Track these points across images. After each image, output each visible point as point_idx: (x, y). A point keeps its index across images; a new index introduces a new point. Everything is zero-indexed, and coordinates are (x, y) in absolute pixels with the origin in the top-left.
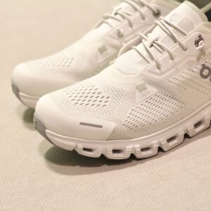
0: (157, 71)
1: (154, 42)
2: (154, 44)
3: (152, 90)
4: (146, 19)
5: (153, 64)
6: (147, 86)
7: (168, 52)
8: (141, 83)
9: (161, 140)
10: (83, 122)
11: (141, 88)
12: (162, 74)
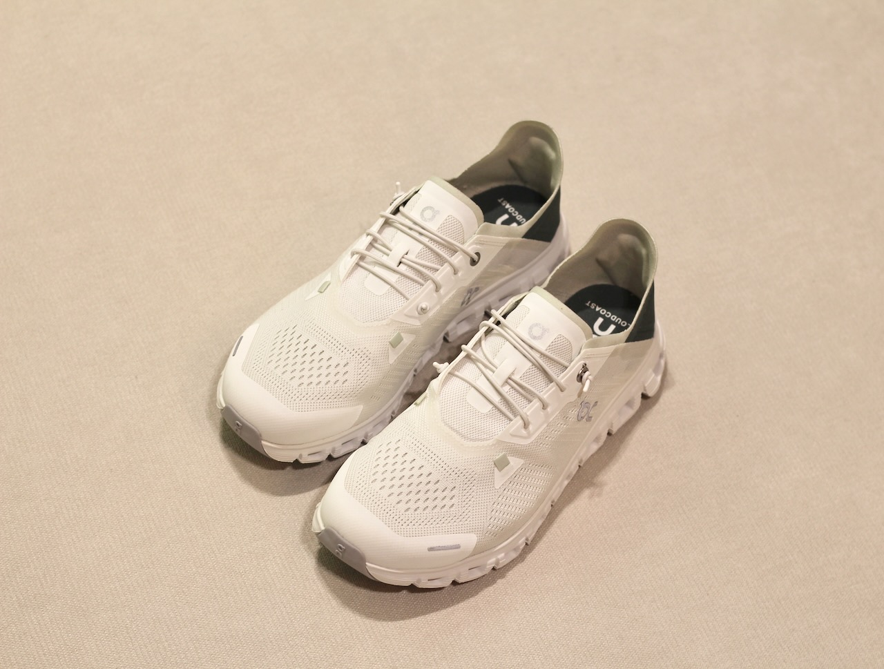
0: (524, 432)
1: (509, 378)
2: (509, 381)
3: (515, 463)
4: (460, 274)
5: (518, 422)
6: (510, 458)
7: (540, 400)
8: (501, 455)
9: (528, 535)
10: (432, 545)
11: (501, 464)
12: (529, 436)
